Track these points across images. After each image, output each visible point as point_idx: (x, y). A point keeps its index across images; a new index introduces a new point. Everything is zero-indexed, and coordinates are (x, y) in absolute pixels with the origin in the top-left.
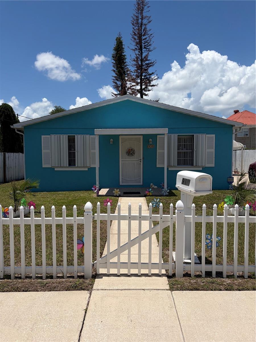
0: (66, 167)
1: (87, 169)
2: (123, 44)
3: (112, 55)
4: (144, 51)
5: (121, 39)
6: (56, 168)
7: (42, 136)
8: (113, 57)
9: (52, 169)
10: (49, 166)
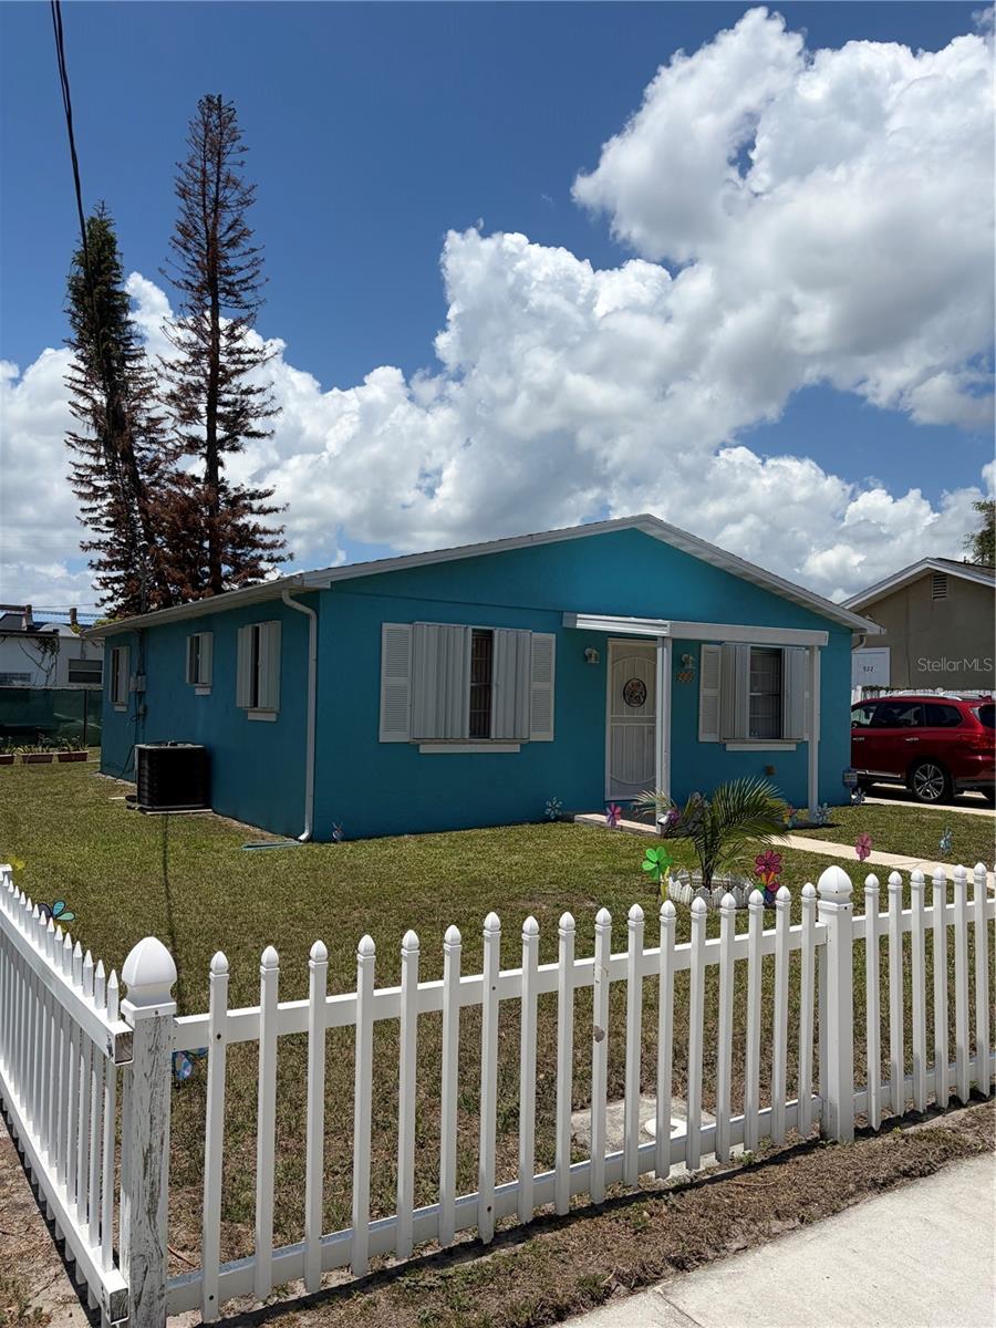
0: (462, 741)
1: (517, 748)
2: (118, 248)
3: (68, 281)
4: (223, 303)
5: (110, 230)
6: (424, 743)
7: (386, 626)
8: (75, 290)
9: (412, 747)
10: (402, 737)
